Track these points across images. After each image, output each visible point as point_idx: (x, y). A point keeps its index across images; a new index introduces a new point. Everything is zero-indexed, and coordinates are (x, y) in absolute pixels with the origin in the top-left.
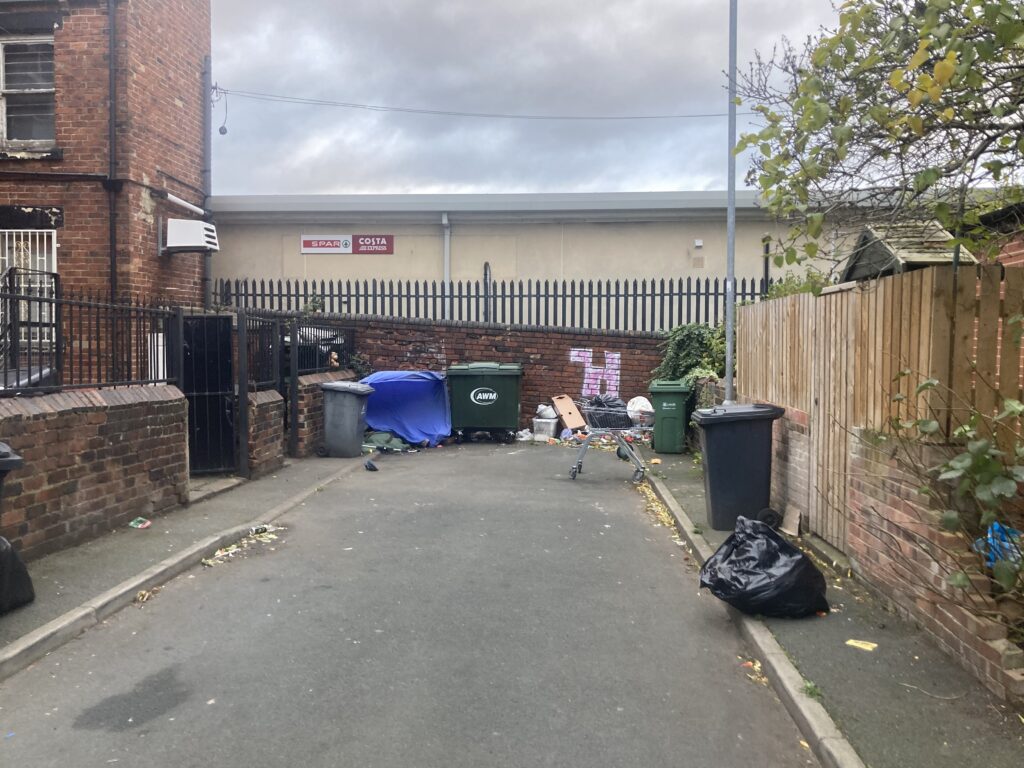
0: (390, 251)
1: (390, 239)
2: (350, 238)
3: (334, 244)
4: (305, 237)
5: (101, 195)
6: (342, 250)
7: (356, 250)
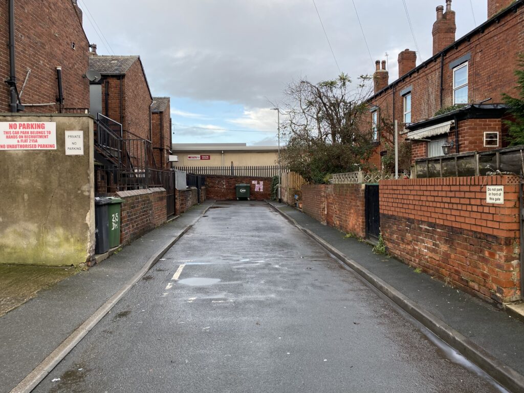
0: (209, 159)
1: (209, 156)
2: (200, 156)
3: (196, 157)
4: (189, 156)
5: (159, 151)
6: (198, 159)
7: (201, 159)
